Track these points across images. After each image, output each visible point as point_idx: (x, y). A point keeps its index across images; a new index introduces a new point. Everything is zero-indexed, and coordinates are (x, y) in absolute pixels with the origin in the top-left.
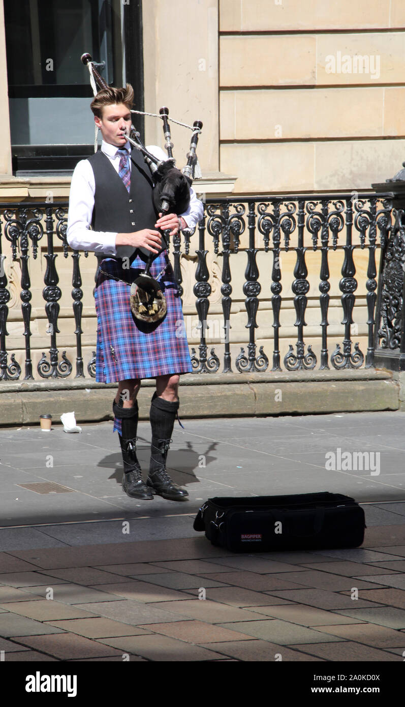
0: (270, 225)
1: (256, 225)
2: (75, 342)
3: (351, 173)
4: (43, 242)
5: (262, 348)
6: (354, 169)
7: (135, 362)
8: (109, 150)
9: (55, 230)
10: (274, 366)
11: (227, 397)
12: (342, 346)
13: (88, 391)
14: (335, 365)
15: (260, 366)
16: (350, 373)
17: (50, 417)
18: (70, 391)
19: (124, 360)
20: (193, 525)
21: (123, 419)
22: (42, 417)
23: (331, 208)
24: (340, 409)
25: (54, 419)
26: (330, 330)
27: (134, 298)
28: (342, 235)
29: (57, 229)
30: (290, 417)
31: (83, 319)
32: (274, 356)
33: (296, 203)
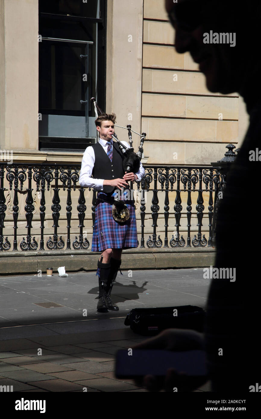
0: (164, 179)
1: (158, 179)
2: (67, 232)
3: (202, 157)
4: (53, 183)
5: (159, 236)
6: (203, 155)
7: (113, 240)
8: (103, 142)
9: (59, 177)
10: (165, 245)
11: (142, 260)
12: (197, 236)
13: (72, 256)
14: (194, 245)
15: (158, 245)
16: (201, 249)
17: (52, 269)
18: (63, 256)
19: (108, 239)
20: (124, 322)
21: (101, 268)
22: (48, 269)
23: (193, 172)
24: (196, 266)
25: (54, 270)
26: (191, 229)
27: (114, 210)
28: (198, 185)
30: (172, 269)
31: (71, 221)
32: (165, 240)
33: (177, 170)
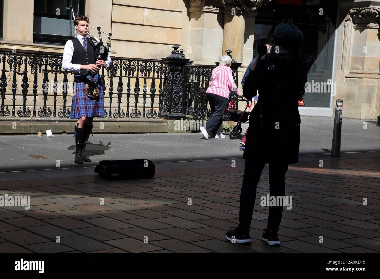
0: (127, 68)
1: (123, 68)
2: (53, 105)
3: (155, 54)
4: (43, 67)
5: (123, 110)
6: (156, 53)
7: (86, 111)
8: (80, 37)
9: (48, 64)
10: (127, 116)
11: (109, 126)
12: (150, 111)
13: (57, 122)
14: (147, 117)
15: (122, 116)
16: (152, 119)
17: (41, 131)
18: (50, 122)
19: (82, 110)
20: (94, 170)
21: (78, 132)
22: (38, 131)
23: (148, 64)
24: (148, 132)
25: (43, 132)
26: (146, 105)
27: (87, 89)
28: (151, 74)
29: (49, 63)
30: (131, 134)
31: (57, 97)
32: (127, 113)
33: (137, 62)
